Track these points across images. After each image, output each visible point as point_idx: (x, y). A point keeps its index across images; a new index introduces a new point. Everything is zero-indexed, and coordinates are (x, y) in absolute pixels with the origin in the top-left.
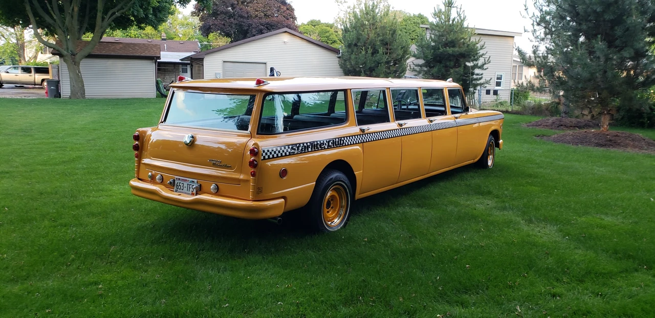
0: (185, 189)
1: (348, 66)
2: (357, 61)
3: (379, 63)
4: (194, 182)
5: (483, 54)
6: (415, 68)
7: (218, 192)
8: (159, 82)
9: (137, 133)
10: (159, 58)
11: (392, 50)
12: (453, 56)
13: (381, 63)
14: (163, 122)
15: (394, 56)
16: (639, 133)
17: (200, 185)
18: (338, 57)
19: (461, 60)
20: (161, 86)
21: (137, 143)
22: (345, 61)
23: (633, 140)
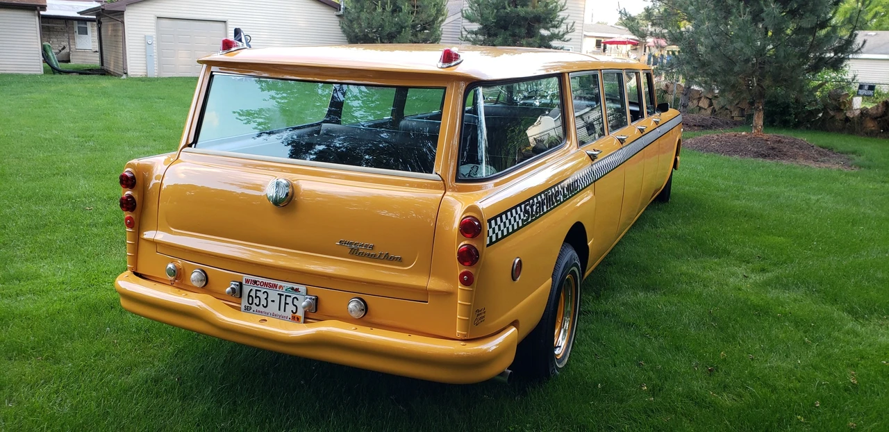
0: (273, 307)
1: (357, 30)
2: (369, 24)
3: (402, 28)
4: (297, 290)
5: (563, 19)
6: (469, 36)
7: (366, 317)
8: (48, 48)
9: (127, 171)
10: (44, 8)
11: (420, 8)
12: (525, 19)
13: (405, 28)
14: (190, 146)
15: (424, 16)
16: (805, 138)
17: (317, 299)
18: (338, 16)
19: (536, 25)
20: (50, 54)
21: (129, 192)
22: (351, 21)
23: (801, 148)
